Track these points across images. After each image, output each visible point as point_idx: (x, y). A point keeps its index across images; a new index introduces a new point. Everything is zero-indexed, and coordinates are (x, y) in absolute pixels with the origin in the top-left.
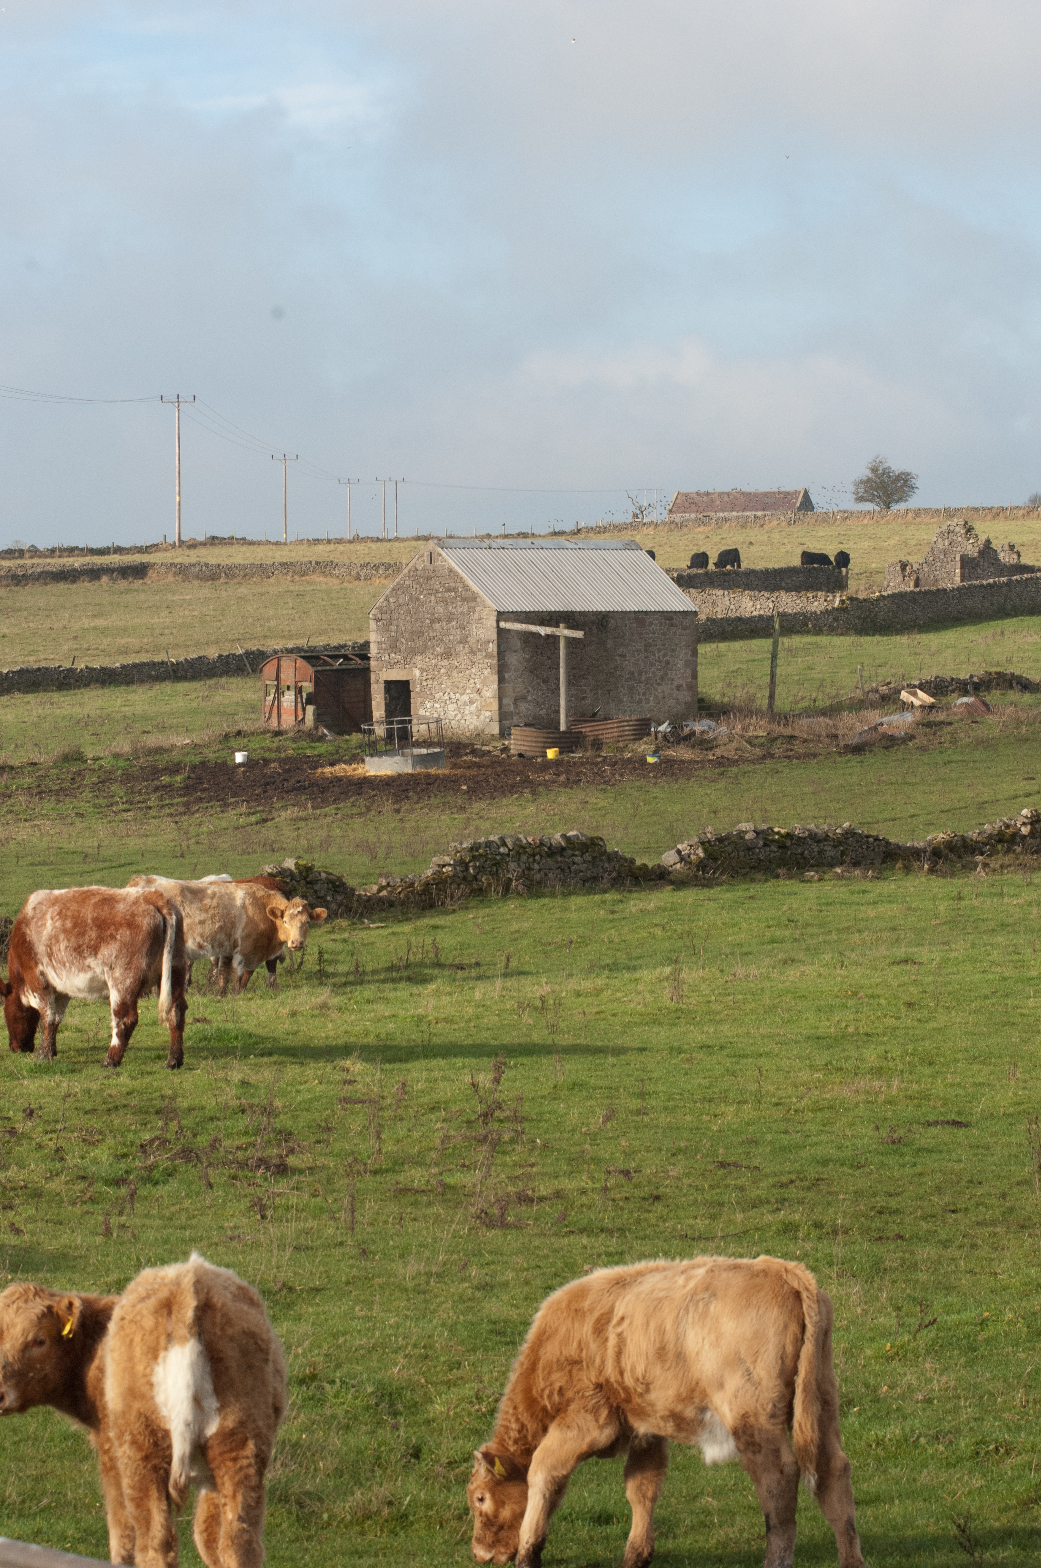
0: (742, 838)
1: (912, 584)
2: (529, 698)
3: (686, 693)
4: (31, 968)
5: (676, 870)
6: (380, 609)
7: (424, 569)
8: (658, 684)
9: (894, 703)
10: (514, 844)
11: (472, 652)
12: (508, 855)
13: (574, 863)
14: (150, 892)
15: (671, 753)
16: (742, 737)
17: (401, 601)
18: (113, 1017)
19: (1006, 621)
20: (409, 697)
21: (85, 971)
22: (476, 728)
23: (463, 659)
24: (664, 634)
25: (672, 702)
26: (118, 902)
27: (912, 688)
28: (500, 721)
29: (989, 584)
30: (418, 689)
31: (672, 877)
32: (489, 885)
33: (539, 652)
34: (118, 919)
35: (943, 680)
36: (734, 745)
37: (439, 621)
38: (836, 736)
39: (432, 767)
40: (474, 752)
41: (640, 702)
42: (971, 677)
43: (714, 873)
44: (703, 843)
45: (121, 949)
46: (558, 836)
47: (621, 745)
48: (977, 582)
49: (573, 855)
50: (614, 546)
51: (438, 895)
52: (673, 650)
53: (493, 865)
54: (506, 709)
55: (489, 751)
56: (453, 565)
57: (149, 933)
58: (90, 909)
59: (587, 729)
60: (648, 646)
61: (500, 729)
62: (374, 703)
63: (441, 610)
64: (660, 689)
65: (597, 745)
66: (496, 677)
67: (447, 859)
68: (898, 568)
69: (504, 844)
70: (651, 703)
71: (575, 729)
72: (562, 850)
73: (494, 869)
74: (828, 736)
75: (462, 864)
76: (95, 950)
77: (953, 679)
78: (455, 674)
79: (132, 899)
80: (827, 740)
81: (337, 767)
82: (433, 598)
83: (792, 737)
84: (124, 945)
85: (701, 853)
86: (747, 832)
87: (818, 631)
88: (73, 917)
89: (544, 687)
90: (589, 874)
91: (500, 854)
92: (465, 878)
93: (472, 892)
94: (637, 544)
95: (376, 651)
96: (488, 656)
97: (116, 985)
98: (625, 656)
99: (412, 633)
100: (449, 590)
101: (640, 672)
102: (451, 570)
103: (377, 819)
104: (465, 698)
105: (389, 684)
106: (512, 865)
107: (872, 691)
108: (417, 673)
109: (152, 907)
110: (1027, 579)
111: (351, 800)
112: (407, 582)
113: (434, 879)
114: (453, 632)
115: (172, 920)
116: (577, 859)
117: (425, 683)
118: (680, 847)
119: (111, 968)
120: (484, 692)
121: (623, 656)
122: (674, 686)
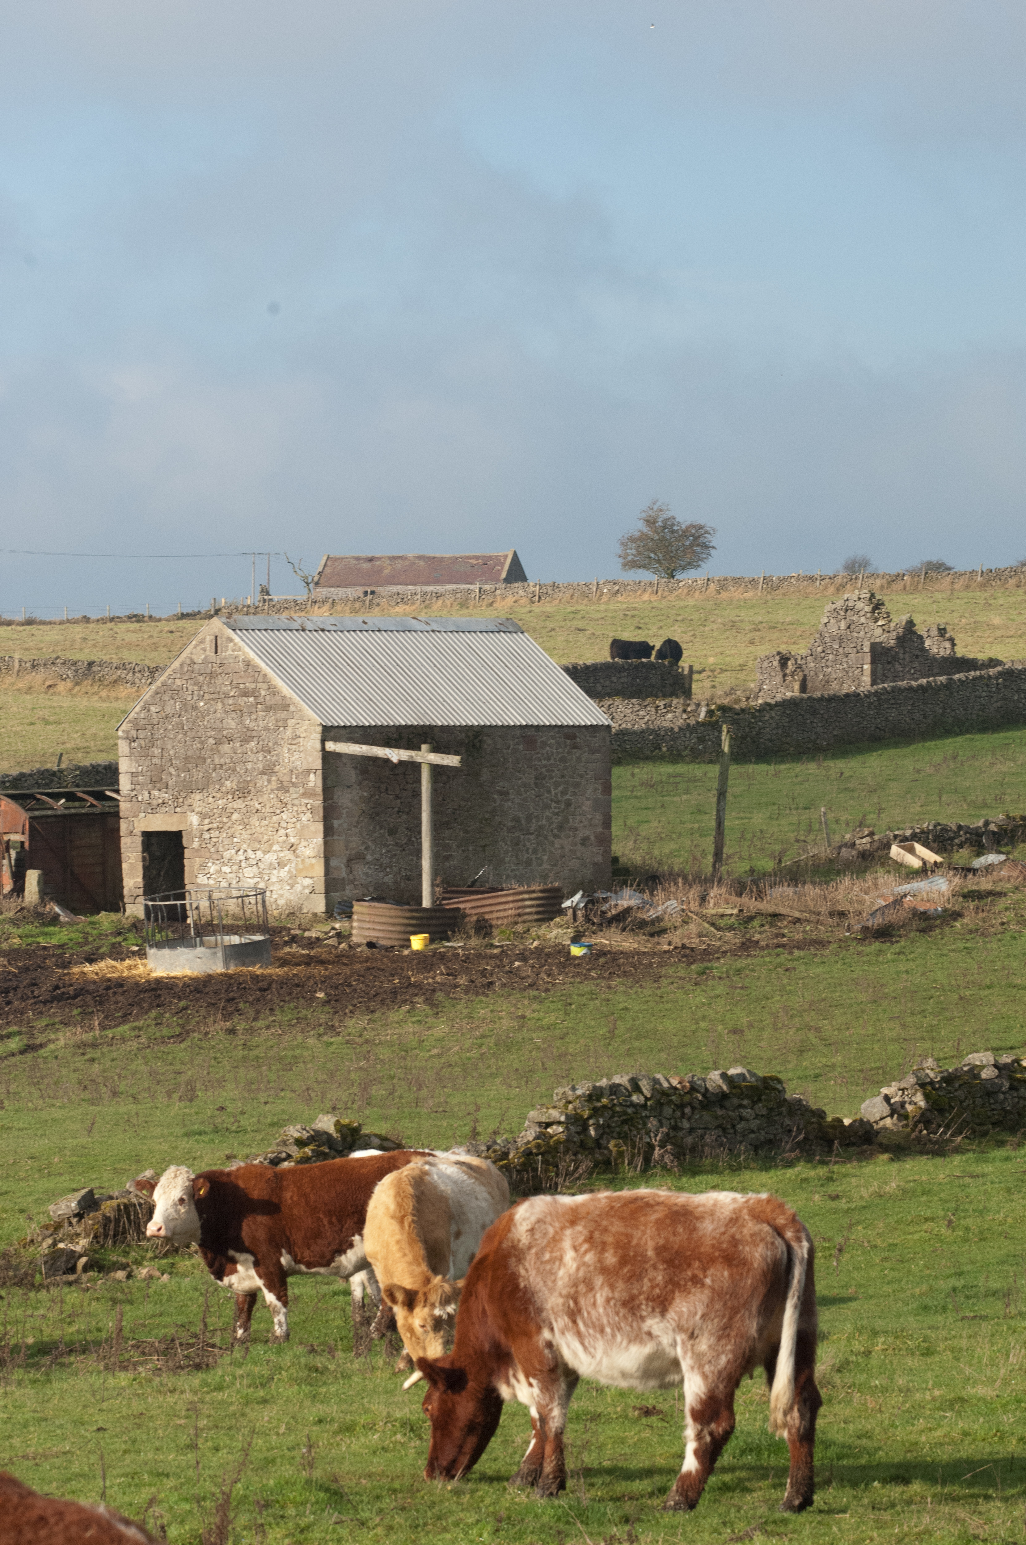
0: (977, 1076)
1: (797, 686)
2: (369, 857)
3: (595, 850)
4: (528, 1335)
5: (885, 1128)
6: (135, 723)
7: (206, 662)
8: (556, 836)
9: (883, 865)
10: (653, 1089)
11: (283, 788)
12: (644, 1106)
13: (742, 1119)
14: (759, 1201)
15: (601, 940)
16: (703, 916)
17: (168, 710)
18: (689, 1420)
19: (948, 741)
20: (183, 858)
21: (642, 1342)
22: (288, 904)
23: (269, 799)
24: (563, 760)
25: (574, 863)
26: (700, 1218)
27: (906, 842)
28: (327, 893)
29: (921, 687)
30: (196, 845)
31: (881, 1139)
32: (621, 1154)
33: (383, 787)
34: (705, 1249)
35: (945, 829)
36: (693, 928)
37: (230, 740)
38: (842, 914)
39: (254, 964)
40: (294, 939)
41: (529, 863)
42: (987, 823)
43: (945, 1133)
44: (922, 1085)
45: (712, 1300)
46: (715, 1076)
47: (520, 928)
48: (903, 684)
49: (741, 1106)
50: (483, 628)
51: (547, 1171)
52: (577, 785)
53: (625, 1122)
54: (335, 874)
55: (318, 939)
56: (252, 655)
57: (764, 1274)
58: (650, 1231)
59: (467, 905)
60: (540, 778)
61: (328, 905)
62: (125, 866)
63: (233, 724)
64: (557, 843)
65: (484, 928)
66: (320, 827)
67: (555, 1114)
68: (776, 663)
69: (637, 1089)
70: (546, 866)
71: (450, 905)
72: (722, 1098)
73: (626, 1128)
74: (831, 914)
75: (577, 1122)
76: (662, 1305)
77: (960, 827)
78: (254, 821)
79: (726, 1212)
80: (830, 921)
81: (102, 964)
82: (219, 706)
83: (775, 915)
84: (717, 1294)
85: (920, 1100)
86: (983, 1067)
87: (676, 757)
88: (618, 1245)
89: (390, 841)
90: (762, 1136)
91: (633, 1105)
92: (582, 1145)
93: (595, 1166)
94: (515, 625)
95: (129, 787)
96: (307, 794)
97: (701, 1366)
98: (506, 794)
99: (186, 758)
100: (245, 694)
101: (529, 818)
102: (248, 664)
103: (203, 1044)
104: (271, 857)
105: (149, 837)
106: (652, 1123)
107: (845, 845)
108: (194, 819)
109: (766, 1228)
110: (975, 679)
111: (153, 1014)
112: (178, 682)
113: (538, 1146)
114: (251, 756)
115: (802, 1250)
116: (747, 1113)
117: (206, 836)
118: (885, 1091)
119: (692, 1336)
120: (301, 850)
121: (503, 793)
122: (578, 839)
